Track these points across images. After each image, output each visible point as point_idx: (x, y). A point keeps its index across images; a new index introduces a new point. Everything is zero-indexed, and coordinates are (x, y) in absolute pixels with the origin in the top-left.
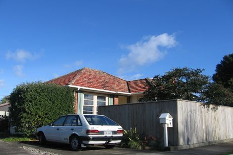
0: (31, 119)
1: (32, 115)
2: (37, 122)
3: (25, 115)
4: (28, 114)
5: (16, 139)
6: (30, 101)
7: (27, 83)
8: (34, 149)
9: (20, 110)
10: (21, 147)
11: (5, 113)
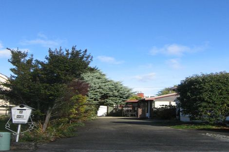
0: (215, 108)
1: (215, 104)
2: (225, 111)
3: (204, 104)
4: (210, 103)
5: (192, 126)
6: (211, 91)
7: (203, 75)
8: (225, 136)
9: (195, 100)
10: (203, 134)
11: (170, 103)
